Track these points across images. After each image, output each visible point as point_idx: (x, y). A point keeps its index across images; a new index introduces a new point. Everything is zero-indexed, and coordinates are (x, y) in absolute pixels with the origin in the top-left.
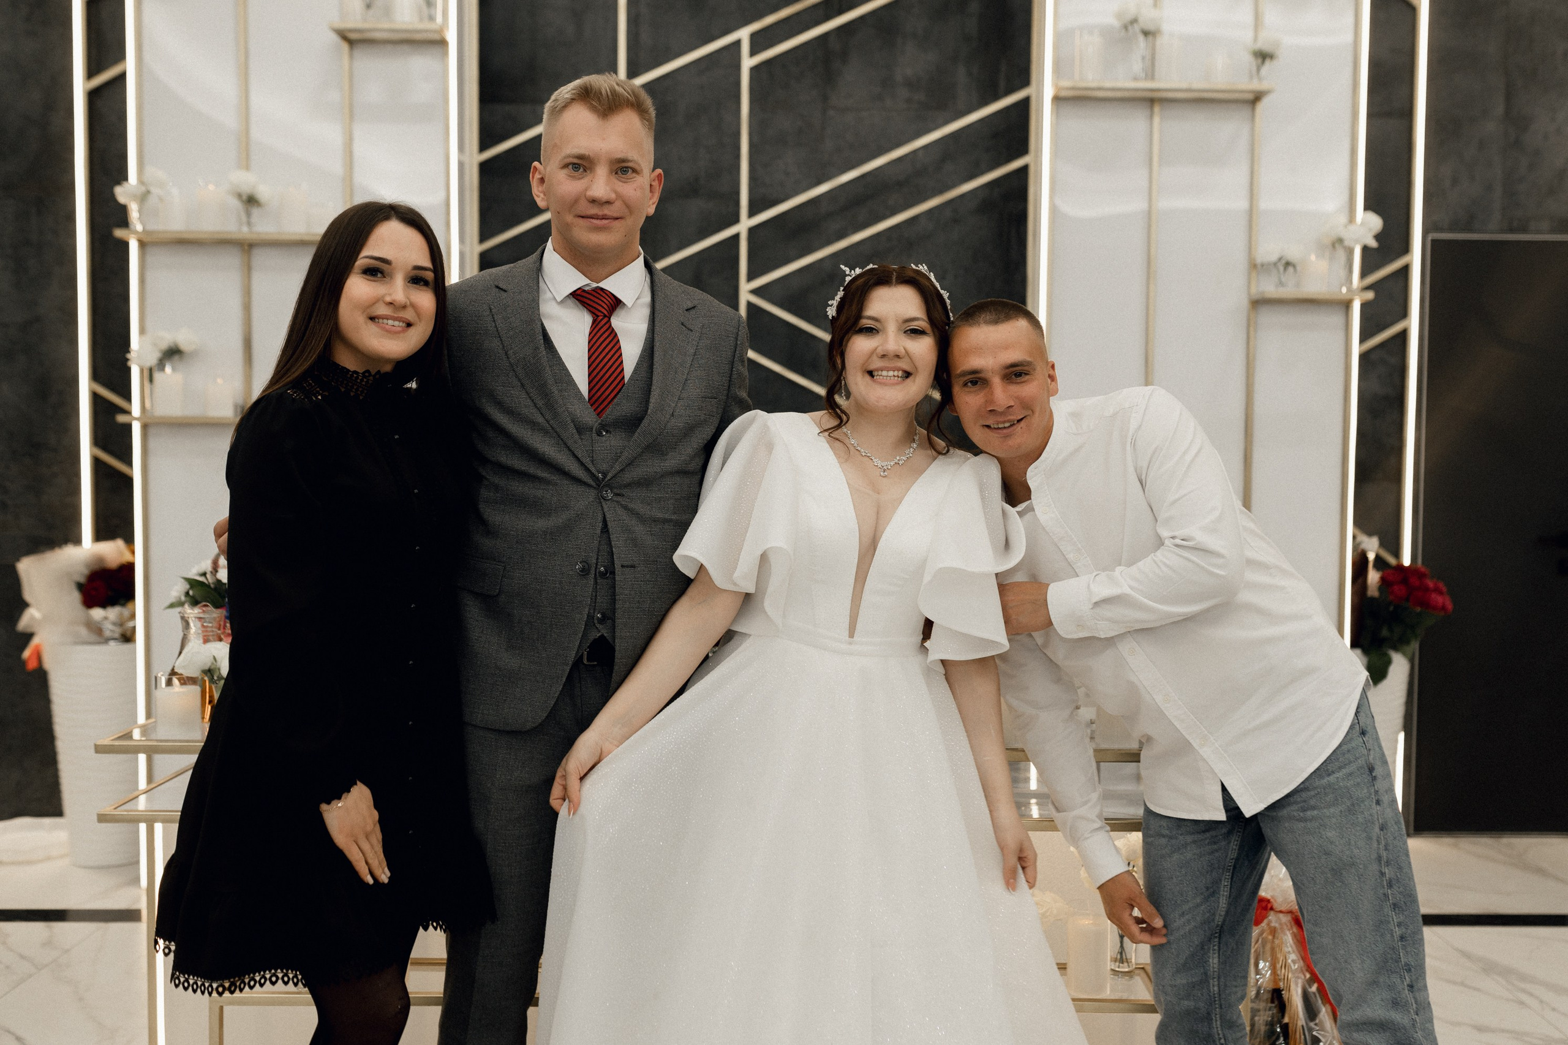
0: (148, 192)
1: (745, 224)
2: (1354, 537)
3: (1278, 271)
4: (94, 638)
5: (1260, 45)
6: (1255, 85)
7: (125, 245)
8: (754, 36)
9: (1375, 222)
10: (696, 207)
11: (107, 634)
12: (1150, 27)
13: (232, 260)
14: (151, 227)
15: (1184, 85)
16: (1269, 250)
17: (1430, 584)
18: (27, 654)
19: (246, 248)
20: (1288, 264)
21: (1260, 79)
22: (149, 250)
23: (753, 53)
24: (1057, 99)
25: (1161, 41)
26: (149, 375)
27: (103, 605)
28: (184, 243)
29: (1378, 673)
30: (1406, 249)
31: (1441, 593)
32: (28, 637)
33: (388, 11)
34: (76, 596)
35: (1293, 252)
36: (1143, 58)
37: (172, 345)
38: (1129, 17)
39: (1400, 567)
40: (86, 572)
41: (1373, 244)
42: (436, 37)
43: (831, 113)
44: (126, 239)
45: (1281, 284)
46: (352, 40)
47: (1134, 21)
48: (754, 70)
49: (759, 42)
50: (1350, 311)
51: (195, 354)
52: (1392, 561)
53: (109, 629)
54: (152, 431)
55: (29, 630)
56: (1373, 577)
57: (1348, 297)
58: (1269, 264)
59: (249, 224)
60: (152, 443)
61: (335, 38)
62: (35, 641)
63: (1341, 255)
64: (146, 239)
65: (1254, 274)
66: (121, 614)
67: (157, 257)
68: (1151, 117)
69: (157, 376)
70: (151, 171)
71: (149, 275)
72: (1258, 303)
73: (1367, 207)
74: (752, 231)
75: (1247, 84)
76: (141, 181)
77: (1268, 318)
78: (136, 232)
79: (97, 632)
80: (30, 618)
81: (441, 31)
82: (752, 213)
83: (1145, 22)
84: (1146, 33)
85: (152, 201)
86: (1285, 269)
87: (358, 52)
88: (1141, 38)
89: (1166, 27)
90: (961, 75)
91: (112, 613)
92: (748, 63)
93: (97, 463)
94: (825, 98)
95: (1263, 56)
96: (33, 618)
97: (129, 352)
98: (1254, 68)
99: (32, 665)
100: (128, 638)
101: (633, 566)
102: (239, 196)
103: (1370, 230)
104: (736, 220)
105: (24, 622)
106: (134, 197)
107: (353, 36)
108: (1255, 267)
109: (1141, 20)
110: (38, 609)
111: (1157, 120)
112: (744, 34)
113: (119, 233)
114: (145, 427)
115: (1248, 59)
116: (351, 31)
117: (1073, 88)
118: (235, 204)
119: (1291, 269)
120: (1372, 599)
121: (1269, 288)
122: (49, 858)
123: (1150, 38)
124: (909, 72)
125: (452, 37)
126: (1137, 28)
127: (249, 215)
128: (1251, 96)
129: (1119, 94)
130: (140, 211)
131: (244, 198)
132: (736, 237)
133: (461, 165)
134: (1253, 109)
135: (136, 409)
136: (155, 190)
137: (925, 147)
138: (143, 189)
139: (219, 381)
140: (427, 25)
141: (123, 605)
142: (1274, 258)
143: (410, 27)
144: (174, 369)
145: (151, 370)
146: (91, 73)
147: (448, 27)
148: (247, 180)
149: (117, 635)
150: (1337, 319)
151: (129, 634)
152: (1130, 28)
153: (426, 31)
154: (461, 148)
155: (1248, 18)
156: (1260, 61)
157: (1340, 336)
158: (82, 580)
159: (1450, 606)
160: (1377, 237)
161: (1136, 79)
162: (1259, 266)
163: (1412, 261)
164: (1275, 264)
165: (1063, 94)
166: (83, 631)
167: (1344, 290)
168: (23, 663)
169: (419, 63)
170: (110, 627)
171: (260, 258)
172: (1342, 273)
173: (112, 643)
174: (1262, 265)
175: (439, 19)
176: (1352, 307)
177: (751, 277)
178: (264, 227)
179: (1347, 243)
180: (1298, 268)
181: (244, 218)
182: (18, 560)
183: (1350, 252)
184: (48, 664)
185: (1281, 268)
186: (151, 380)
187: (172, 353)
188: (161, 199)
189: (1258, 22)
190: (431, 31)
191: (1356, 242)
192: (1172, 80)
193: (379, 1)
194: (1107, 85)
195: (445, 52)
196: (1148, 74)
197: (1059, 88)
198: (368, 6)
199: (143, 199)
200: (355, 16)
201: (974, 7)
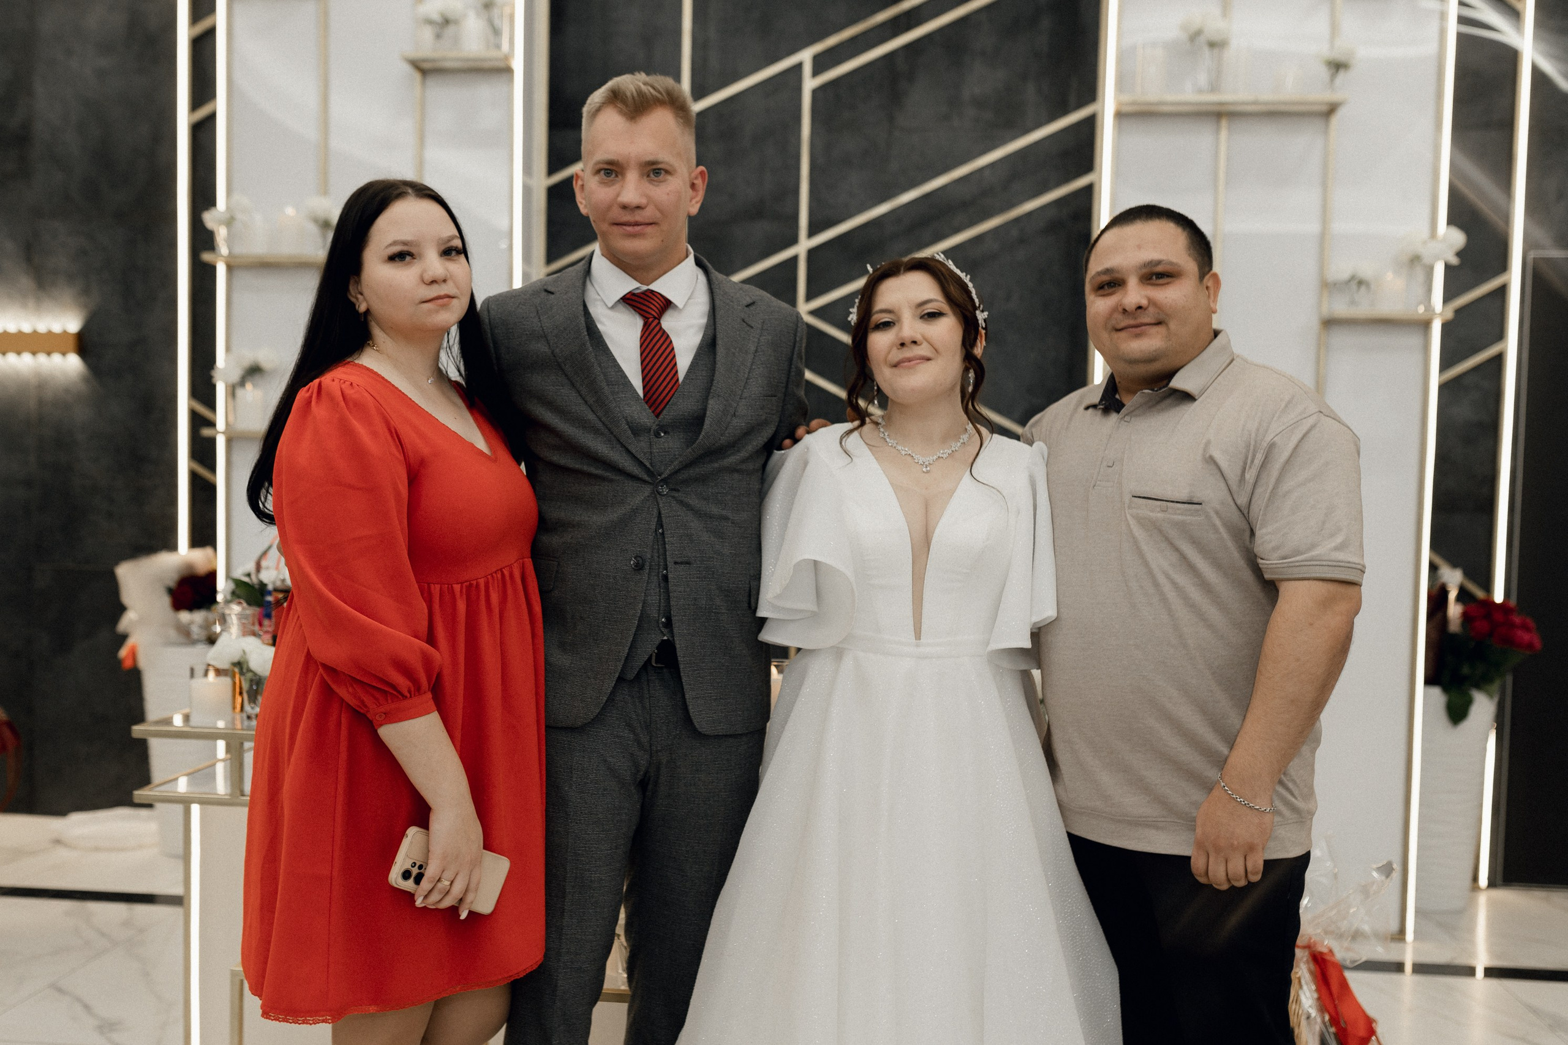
0: (235, 217)
1: (804, 245)
2: (1433, 568)
3: (1351, 289)
4: (182, 639)
5: (1338, 55)
6: (1328, 96)
7: (214, 271)
8: (816, 57)
9: (1458, 238)
10: (761, 229)
11: (194, 636)
12: (1217, 38)
14: (236, 250)
15: (1250, 98)
16: (1341, 268)
17: (1517, 619)
18: (123, 653)
20: (1361, 283)
21: (1332, 90)
22: (237, 272)
23: (816, 72)
24: (1120, 115)
25: (1230, 54)
26: (233, 391)
27: (192, 607)
28: (266, 266)
29: (1457, 713)
30: (1503, 265)
31: (1528, 630)
32: (124, 637)
33: (456, 40)
34: (166, 601)
35: (1366, 270)
36: (1209, 70)
37: (254, 363)
38: (1194, 28)
39: (1489, 603)
40: (177, 577)
41: (1454, 261)
42: (501, 65)
43: (897, 133)
44: (215, 262)
45: (1353, 303)
46: (425, 70)
47: (1198, 33)
48: (815, 92)
49: (821, 64)
50: (1428, 331)
51: (274, 371)
52: (1480, 594)
53: (196, 630)
54: (234, 444)
55: (128, 632)
56: (1454, 610)
57: (1427, 315)
58: (1341, 282)
60: (235, 456)
61: (408, 68)
62: (130, 642)
63: (1419, 272)
64: (231, 262)
65: (1325, 293)
66: (206, 620)
67: (244, 278)
68: (1218, 131)
69: (240, 392)
70: (237, 197)
71: (236, 297)
72: (1329, 323)
73: (1452, 221)
74: (812, 253)
75: (1320, 94)
76: (228, 208)
77: (1340, 338)
78: (222, 256)
79: (185, 635)
80: (127, 621)
81: (507, 58)
82: (813, 232)
83: (1210, 34)
84: (1212, 45)
85: (238, 225)
86: (1359, 288)
87: (431, 81)
88: (1206, 50)
89: (1233, 38)
90: (1030, 93)
91: (198, 617)
92: (809, 84)
93: (193, 475)
94: (891, 118)
95: (1337, 66)
96: (130, 620)
97: (214, 369)
98: (1328, 81)
99: (128, 664)
100: (211, 641)
102: (315, 220)
103: (1451, 246)
104: (794, 240)
105: (123, 624)
106: (221, 222)
107: (426, 66)
108: (1328, 287)
109: (1204, 31)
110: (134, 613)
111: (1224, 134)
112: (806, 56)
113: (206, 257)
114: (229, 442)
115: (1324, 72)
116: (425, 60)
117: (1133, 103)
118: (313, 227)
119: (1363, 288)
120: (1454, 636)
121: (1341, 308)
122: (140, 847)
123: (1216, 51)
124: (977, 91)
125: (518, 65)
126: (1202, 39)
128: (1324, 108)
129: (1186, 110)
130: (226, 236)
131: (319, 221)
132: (794, 259)
133: (527, 191)
134: (1328, 122)
135: (221, 425)
136: (239, 216)
137: (992, 165)
138: (229, 214)
140: (493, 53)
141: (208, 608)
142: (1345, 275)
143: (475, 55)
144: (254, 386)
145: (233, 387)
146: (195, 105)
147: (514, 54)
148: (321, 204)
149: (204, 638)
150: (1414, 339)
151: (213, 637)
152: (1195, 40)
153: (492, 59)
154: (528, 174)
155: (1325, 28)
156: (1334, 70)
157: (1418, 357)
158: (172, 584)
159: (1538, 643)
160: (1459, 254)
161: (1200, 91)
162: (1331, 285)
163: (1510, 279)
164: (1348, 281)
165: (1126, 109)
166: (172, 633)
167: (1421, 309)
168: (119, 661)
169: (485, 91)
172: (1420, 291)
173: (198, 645)
174: (1335, 284)
175: (505, 47)
176: (1431, 327)
177: (809, 297)
179: (1427, 260)
180: (1373, 287)
181: (320, 242)
182: (117, 565)
183: (1429, 271)
184: (142, 664)
185: (1354, 287)
186: (234, 396)
187: (254, 371)
188: (246, 225)
189: (1334, 29)
190: (496, 59)
191: (1437, 258)
192: (1236, 93)
193: (450, 30)
194: (1170, 97)
195: (511, 80)
196: (1214, 88)
197: (1119, 104)
198: (438, 36)
199: (230, 222)
200: (426, 46)
201: (1046, 23)
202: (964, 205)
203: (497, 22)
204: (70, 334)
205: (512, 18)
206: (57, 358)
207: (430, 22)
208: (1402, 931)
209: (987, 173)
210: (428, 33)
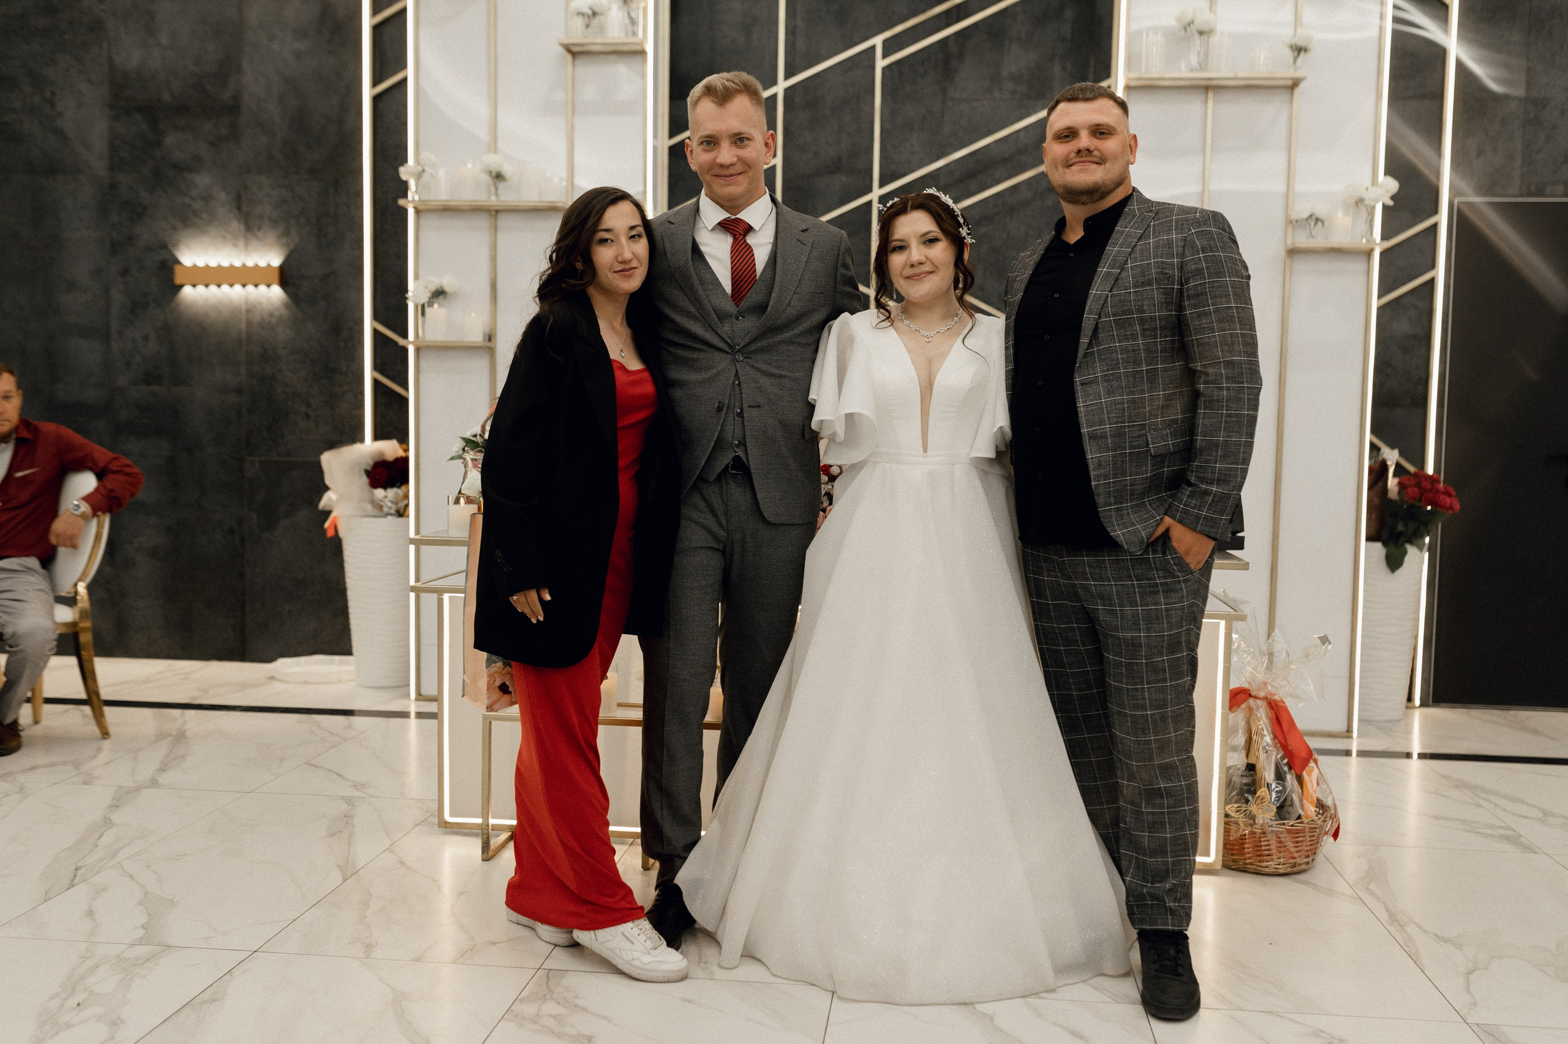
0: (424, 171)
1: (877, 192)
2: (1374, 448)
3: (1310, 225)
4: (377, 512)
5: (1299, 41)
6: (1293, 73)
7: (404, 211)
8: (885, 42)
9: (1392, 185)
10: (839, 181)
11: (385, 510)
12: (1203, 27)
13: (482, 222)
14: (424, 198)
15: (1230, 75)
16: (1301, 210)
17: (1443, 486)
18: (327, 525)
19: (493, 213)
20: (1317, 220)
21: (1296, 69)
22: (422, 215)
23: (885, 56)
24: (1128, 88)
25: (1215, 39)
26: (422, 310)
27: (385, 487)
28: (448, 210)
29: (1394, 562)
30: (1435, 209)
31: (1450, 495)
32: (327, 513)
33: (602, 29)
34: (365, 480)
35: (1321, 211)
36: (1199, 53)
37: (439, 287)
38: (1187, 21)
39: (1421, 475)
40: (371, 463)
41: (1391, 203)
42: (638, 48)
43: (949, 103)
44: (406, 207)
45: (1311, 236)
46: (575, 52)
47: (1190, 24)
48: (884, 69)
49: (890, 47)
50: (1371, 260)
51: (454, 294)
52: (1412, 469)
53: (387, 506)
54: (422, 354)
55: (327, 509)
56: (1393, 482)
57: (1369, 246)
58: (1302, 220)
59: (497, 194)
60: (423, 364)
61: (562, 50)
62: (333, 516)
63: (1363, 212)
64: (420, 207)
65: (1290, 229)
66: (397, 494)
67: (428, 221)
68: (1206, 101)
69: (428, 310)
70: (425, 155)
71: (421, 235)
72: (1293, 252)
73: (1387, 172)
74: (882, 198)
75: (1286, 72)
76: (417, 163)
77: (1301, 265)
78: (413, 202)
79: (379, 508)
80: (328, 499)
81: (641, 43)
82: (882, 184)
83: (1200, 24)
84: (1201, 33)
85: (426, 177)
86: (1316, 224)
87: (578, 62)
88: (1197, 36)
89: (1219, 28)
90: (1057, 69)
91: (391, 493)
92: (880, 63)
93: (376, 383)
94: (944, 91)
95: (1299, 50)
96: (330, 499)
97: (407, 293)
98: (1291, 61)
99: (330, 533)
100: (401, 513)
101: (759, 406)
102: (490, 172)
103: (1387, 191)
104: (869, 190)
105: (323, 503)
106: (413, 175)
107: (575, 49)
108: (1292, 223)
109: (1196, 22)
110: (336, 492)
111: (1210, 104)
112: (878, 41)
113: (401, 202)
114: (418, 350)
115: (1289, 54)
116: (574, 45)
117: (1140, 79)
118: (486, 179)
119: (1320, 224)
120: (1392, 502)
121: (1302, 240)
122: (340, 681)
123: (1204, 37)
124: (1014, 68)
125: (649, 48)
126: (1193, 28)
127: (496, 189)
128: (1290, 83)
129: (1182, 83)
130: (417, 186)
131: (494, 174)
132: (870, 203)
133: (655, 149)
134: (1292, 94)
135: (411, 337)
136: (428, 169)
137: (1026, 128)
138: (420, 169)
139: (473, 315)
140: (631, 40)
141: (399, 487)
142: (1306, 215)
143: (618, 41)
144: (440, 306)
145: (423, 306)
146: (376, 81)
147: (647, 40)
148: (495, 161)
149: (393, 511)
150: (1359, 265)
151: (402, 512)
152: (1188, 29)
153: (631, 43)
154: (655, 136)
155: (1290, 18)
156: (1296, 53)
157: (1362, 279)
158: (369, 468)
159: (1457, 505)
160: (1393, 198)
161: (1192, 70)
162: (1294, 222)
163: (1441, 219)
164: (1307, 219)
165: (1133, 83)
166: (369, 507)
167: (1364, 241)
168: (324, 532)
169: (622, 70)
170: (389, 504)
171: (504, 221)
172: (1362, 226)
173: (390, 517)
174: (1297, 221)
175: (640, 35)
176: (1373, 255)
178: (507, 197)
179: (1368, 202)
180: (1326, 223)
181: (493, 190)
182: (322, 453)
183: (1373, 208)
184: (342, 534)
185: (1312, 223)
186: (423, 314)
187: (439, 294)
188: (432, 176)
189: (1297, 21)
190: (634, 44)
191: (1377, 201)
192: (1221, 70)
193: (596, 21)
194: (1167, 75)
195: (645, 61)
196: (1203, 66)
197: (1129, 79)
198: (588, 26)
199: (419, 176)
200: (578, 34)
201: (1069, 14)
202: (1004, 161)
203: (633, 15)
204: (274, 267)
205: (645, 9)
206: (262, 288)
207: (581, 14)
208: (1349, 730)
209: (1022, 135)
210: (579, 22)
